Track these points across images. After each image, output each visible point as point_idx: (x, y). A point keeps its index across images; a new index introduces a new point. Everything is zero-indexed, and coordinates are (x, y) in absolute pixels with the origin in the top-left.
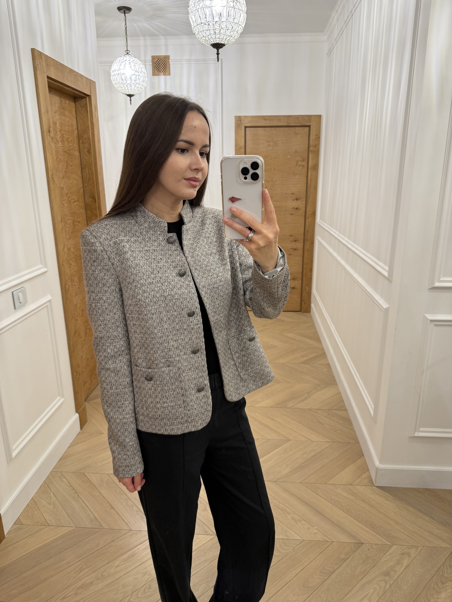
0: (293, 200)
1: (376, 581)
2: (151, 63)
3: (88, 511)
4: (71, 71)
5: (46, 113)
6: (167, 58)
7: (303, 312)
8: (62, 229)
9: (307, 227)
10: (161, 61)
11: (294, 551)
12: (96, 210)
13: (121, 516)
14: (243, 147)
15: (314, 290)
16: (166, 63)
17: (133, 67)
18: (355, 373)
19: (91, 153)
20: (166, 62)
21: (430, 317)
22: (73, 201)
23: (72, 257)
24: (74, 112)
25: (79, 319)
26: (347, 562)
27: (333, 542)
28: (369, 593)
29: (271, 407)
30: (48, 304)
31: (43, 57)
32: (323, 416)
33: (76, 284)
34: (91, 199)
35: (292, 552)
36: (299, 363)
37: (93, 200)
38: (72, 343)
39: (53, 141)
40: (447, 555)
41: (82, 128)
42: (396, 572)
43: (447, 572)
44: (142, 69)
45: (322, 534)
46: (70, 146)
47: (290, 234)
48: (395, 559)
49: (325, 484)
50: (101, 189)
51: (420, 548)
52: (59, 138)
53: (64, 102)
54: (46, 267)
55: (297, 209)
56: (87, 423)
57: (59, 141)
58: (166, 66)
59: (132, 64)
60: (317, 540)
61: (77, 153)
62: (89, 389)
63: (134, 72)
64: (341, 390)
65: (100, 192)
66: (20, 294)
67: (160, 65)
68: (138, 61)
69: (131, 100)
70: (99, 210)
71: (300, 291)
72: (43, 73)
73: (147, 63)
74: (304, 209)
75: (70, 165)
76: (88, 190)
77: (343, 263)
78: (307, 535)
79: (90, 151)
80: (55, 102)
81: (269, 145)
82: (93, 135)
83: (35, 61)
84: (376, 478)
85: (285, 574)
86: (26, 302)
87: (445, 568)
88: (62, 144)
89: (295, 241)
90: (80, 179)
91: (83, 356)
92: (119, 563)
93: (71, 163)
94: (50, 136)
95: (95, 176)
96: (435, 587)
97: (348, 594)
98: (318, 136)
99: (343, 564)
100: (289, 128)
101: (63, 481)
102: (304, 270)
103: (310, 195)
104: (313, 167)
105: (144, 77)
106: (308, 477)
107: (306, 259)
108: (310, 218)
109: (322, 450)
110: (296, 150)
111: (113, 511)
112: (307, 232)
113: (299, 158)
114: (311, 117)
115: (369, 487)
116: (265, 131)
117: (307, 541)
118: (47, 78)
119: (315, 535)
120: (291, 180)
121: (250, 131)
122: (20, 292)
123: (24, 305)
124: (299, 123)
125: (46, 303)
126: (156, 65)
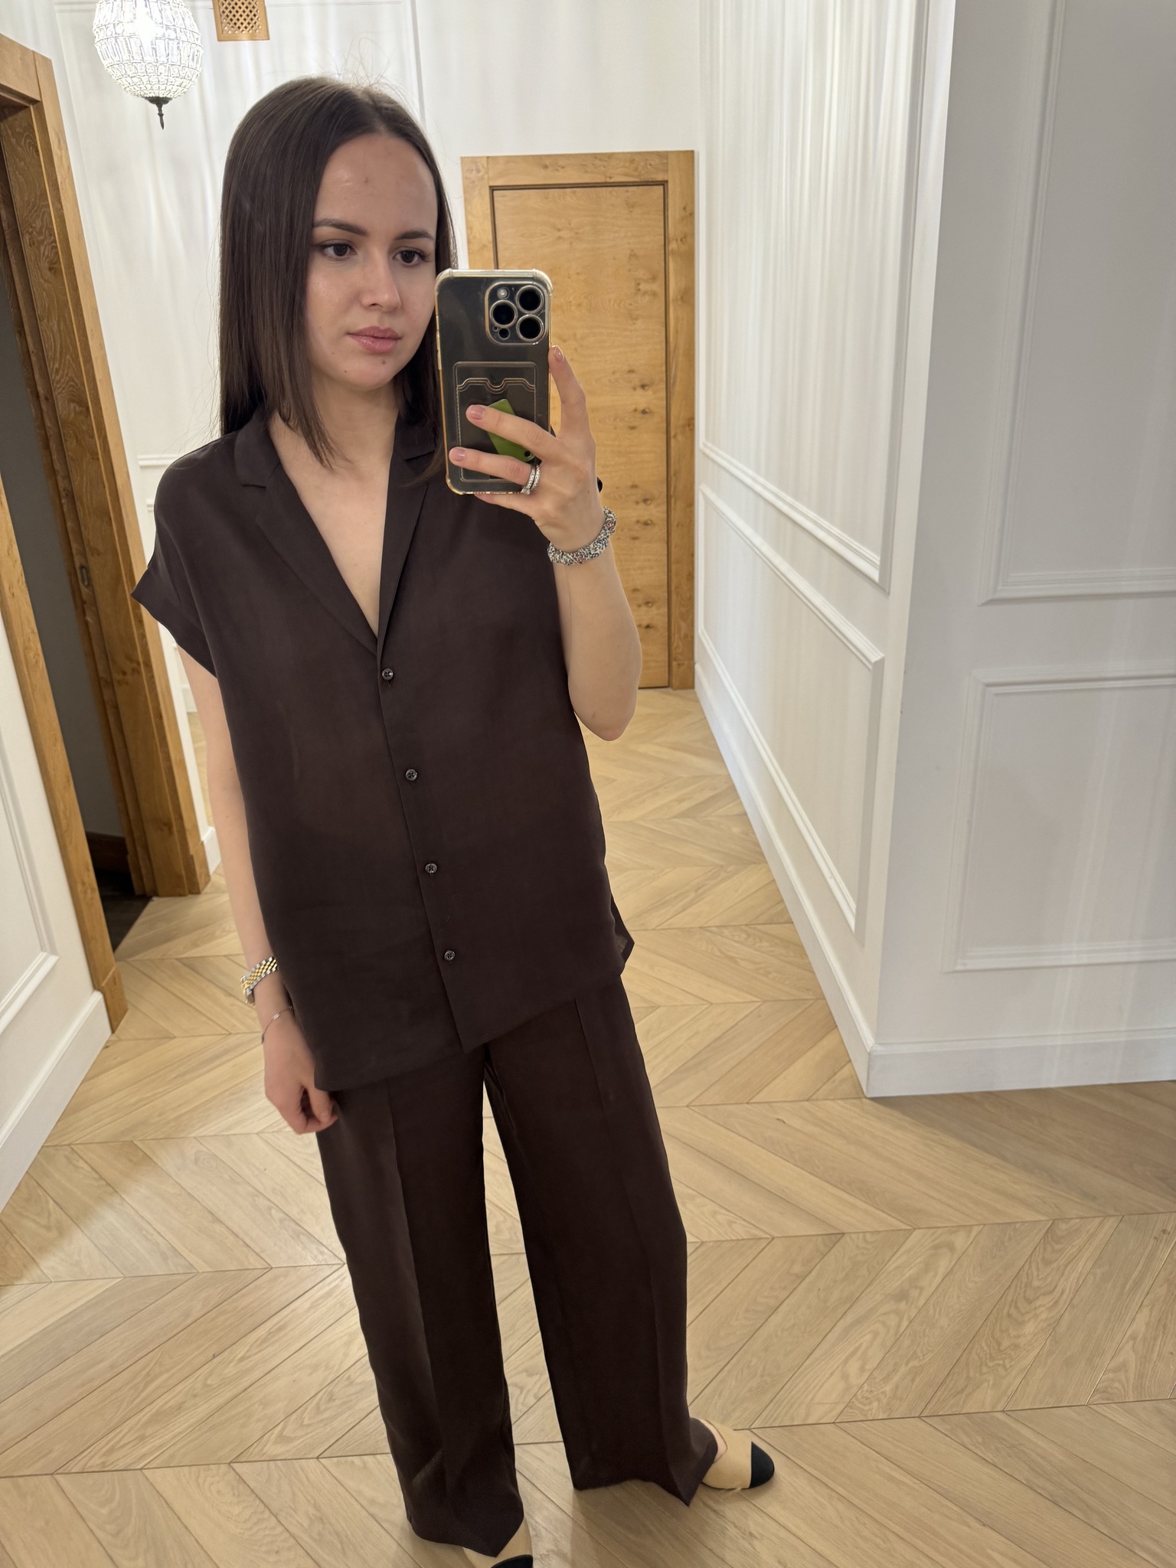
0: (635, 389)
1: (876, 1315)
2: (210, 4)
3: (152, 1235)
7: (675, 689)
9: (673, 459)
12: (93, 437)
15: (700, 630)
16: (253, 3)
17: (156, 15)
19: (61, 269)
21: (986, 676)
26: (807, 1280)
27: (773, 1239)
28: (861, 1345)
32: (737, 942)
34: (72, 405)
36: (669, 819)
37: (81, 409)
40: (1037, 1239)
41: (26, 199)
42: (922, 1289)
43: (1038, 1275)
44: (183, 19)
45: (747, 1224)
47: (631, 484)
48: (918, 1260)
49: (747, 1103)
51: (976, 1230)
55: (644, 412)
56: (127, 1014)
58: (254, 11)
59: (154, 7)
60: (734, 1238)
63: (161, 31)
64: (776, 874)
67: (237, 8)
69: (161, 115)
71: (667, 634)
73: (198, 4)
74: (664, 412)
78: (713, 1231)
79: (55, 266)
81: (560, 238)
82: (61, 219)
84: (868, 1079)
87: (1034, 1265)
89: (645, 501)
92: (245, 1350)
95: (80, 340)
96: (1013, 1311)
97: (811, 1354)
98: (687, 209)
99: (800, 1287)
100: (610, 189)
101: (76, 1167)
102: (673, 577)
103: (675, 376)
104: (679, 297)
105: (194, 45)
106: (706, 1090)
107: (675, 547)
108: (680, 437)
109: (736, 1022)
110: (632, 251)
111: (218, 1228)
112: (675, 475)
113: (641, 274)
114: (667, 158)
115: (855, 1101)
116: (547, 198)
117: (711, 1244)
119: (729, 1226)
120: (626, 333)
121: (505, 199)
124: (637, 174)
126: (227, 8)
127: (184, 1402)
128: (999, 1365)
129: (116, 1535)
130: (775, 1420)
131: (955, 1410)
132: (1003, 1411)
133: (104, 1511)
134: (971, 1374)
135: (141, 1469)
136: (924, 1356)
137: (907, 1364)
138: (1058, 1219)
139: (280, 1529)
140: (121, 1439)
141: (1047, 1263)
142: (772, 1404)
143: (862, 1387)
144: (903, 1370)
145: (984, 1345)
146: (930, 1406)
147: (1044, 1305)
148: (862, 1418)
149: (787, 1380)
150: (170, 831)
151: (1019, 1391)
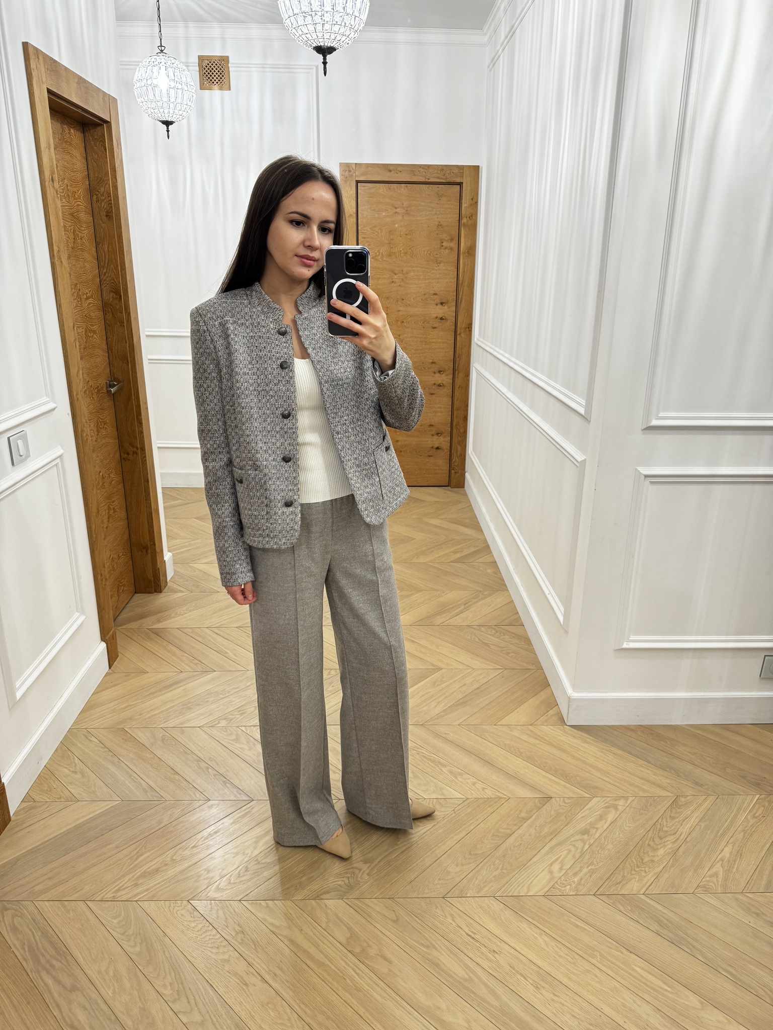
0: (437, 305)
1: (569, 842)
2: (197, 68)
3: (137, 779)
4: (81, 80)
5: (47, 150)
6: (225, 60)
7: (452, 488)
8: (75, 340)
9: (458, 348)
10: (214, 65)
11: (455, 812)
12: (122, 313)
13: (191, 782)
14: (355, 215)
15: (470, 451)
16: (222, 69)
17: (171, 75)
19: (113, 215)
20: (222, 67)
21: (645, 471)
22: (85, 297)
23: (86, 389)
24: (83, 149)
25: (98, 491)
26: (529, 821)
27: (509, 798)
28: (561, 856)
30: (58, 461)
31: (41, 57)
32: (489, 634)
33: (93, 434)
34: (112, 294)
35: (452, 814)
36: (449, 562)
37: (117, 296)
38: (93, 527)
39: (59, 196)
40: (667, 805)
41: (96, 175)
42: (597, 829)
43: (667, 825)
44: (186, 78)
45: (494, 790)
46: (78, 205)
47: (431, 361)
48: (597, 813)
49: (495, 725)
50: (128, 278)
51: (630, 799)
53: (67, 131)
54: (54, 402)
55: (441, 319)
56: (118, 659)
57: (62, 196)
58: (223, 74)
59: (170, 70)
60: (486, 797)
61: (88, 218)
62: (116, 607)
63: (173, 84)
64: (514, 597)
65: (128, 284)
66: (20, 442)
67: (213, 71)
68: (179, 65)
69: (168, 131)
70: (125, 313)
71: (449, 453)
72: (42, 84)
73: (191, 68)
74: (453, 319)
75: (78, 237)
76: (107, 279)
77: (517, 401)
78: (473, 792)
79: (110, 214)
81: (396, 212)
82: (115, 187)
83: (30, 62)
84: (568, 713)
85: (442, 841)
86: (28, 456)
87: (664, 821)
88: (67, 201)
89: (440, 372)
90: (95, 261)
92: (195, 843)
93: (80, 235)
94: (53, 187)
95: (119, 257)
97: (531, 860)
98: (474, 200)
99: (525, 824)
100: (428, 185)
101: (89, 740)
102: (455, 419)
103: (462, 297)
104: (466, 251)
105: (192, 93)
106: (471, 716)
107: (457, 400)
108: (462, 335)
109: (488, 680)
110: (440, 222)
111: (177, 777)
112: (458, 357)
113: (445, 236)
114: (463, 169)
115: (559, 727)
116: (390, 189)
117: (472, 799)
118: (48, 92)
119: (483, 790)
120: (433, 271)
121: (366, 188)
122: (19, 438)
123: (25, 459)
124: (444, 177)
125: (56, 460)
126: (207, 71)
128: (642, 870)
129: (123, 934)
130: (509, 893)
131: (615, 892)
132: (643, 894)
134: (625, 874)
135: (136, 901)
136: (598, 864)
137: (588, 867)
138: (680, 796)
139: (219, 936)
140: (123, 886)
141: (672, 818)
142: (508, 885)
143: (560, 878)
144: (585, 870)
145: (633, 860)
146: (601, 890)
147: (670, 841)
148: (560, 894)
149: (516, 872)
150: (147, 552)
151: (653, 884)
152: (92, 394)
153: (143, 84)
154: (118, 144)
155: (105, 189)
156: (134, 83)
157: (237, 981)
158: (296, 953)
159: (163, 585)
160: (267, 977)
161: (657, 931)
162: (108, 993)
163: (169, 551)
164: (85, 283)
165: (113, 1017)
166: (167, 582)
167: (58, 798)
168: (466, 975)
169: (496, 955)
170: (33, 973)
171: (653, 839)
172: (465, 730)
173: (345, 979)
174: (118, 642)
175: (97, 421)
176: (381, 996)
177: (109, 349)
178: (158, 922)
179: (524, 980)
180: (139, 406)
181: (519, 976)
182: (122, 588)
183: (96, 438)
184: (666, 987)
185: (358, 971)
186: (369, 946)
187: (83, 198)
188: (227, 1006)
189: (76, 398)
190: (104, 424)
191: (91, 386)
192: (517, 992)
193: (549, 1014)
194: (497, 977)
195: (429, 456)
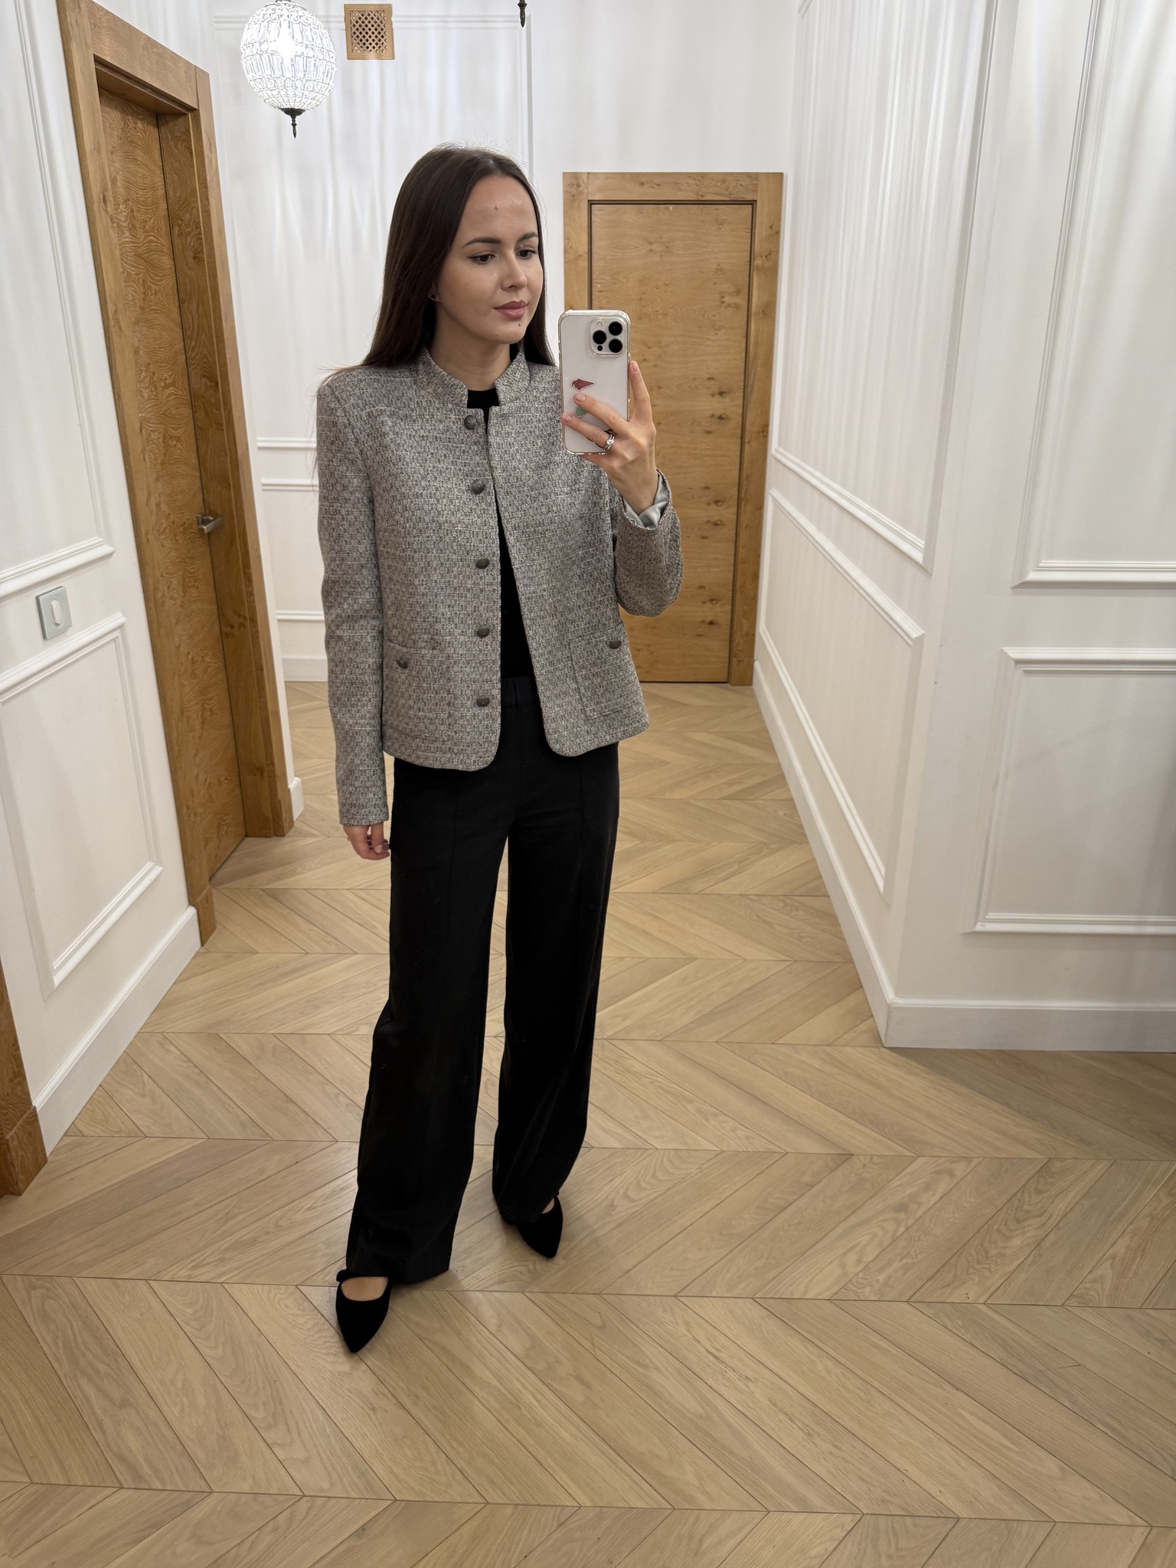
0: (713, 395)
1: (876, 1221)
2: (343, 25)
3: (233, 1108)
4: (151, 43)
5: (96, 153)
6: (385, 11)
7: (733, 685)
8: (143, 451)
9: (745, 465)
10: (369, 18)
11: (702, 1171)
12: (219, 410)
13: (311, 1115)
14: (586, 256)
15: (762, 628)
16: (382, 26)
17: (298, 35)
18: (848, 807)
19: (204, 258)
20: (382, 23)
21: (1016, 653)
22: (162, 384)
23: (164, 526)
24: (157, 154)
25: (185, 683)
26: (816, 1188)
27: (787, 1153)
28: (860, 1242)
29: (653, 893)
30: (117, 633)
31: (83, 7)
32: (774, 909)
33: (176, 595)
34: (204, 380)
35: (698, 1174)
36: (719, 799)
37: (212, 384)
38: (175, 735)
39: (115, 225)
40: (1032, 1173)
41: (178, 195)
42: (920, 1204)
43: (1029, 1202)
44: (321, 40)
45: (765, 1141)
46: (151, 241)
47: (703, 485)
48: (922, 1181)
49: (772, 1044)
50: (228, 356)
51: (975, 1162)
52: (123, 219)
53: (132, 125)
54: (111, 544)
55: (721, 418)
56: (215, 933)
57: (125, 227)
58: (382, 33)
59: (296, 27)
60: (750, 1150)
61: (166, 261)
62: (216, 857)
63: (301, 49)
64: (817, 854)
65: (228, 361)
66: (54, 603)
67: (367, 29)
68: (310, 20)
69: (294, 125)
70: (224, 409)
71: (729, 630)
72: (85, 46)
73: (333, 25)
74: (740, 418)
75: (151, 291)
76: (197, 358)
77: (829, 546)
78: (731, 1142)
79: (200, 255)
80: (110, 124)
81: (651, 250)
82: (207, 213)
83: (66, 14)
84: (887, 1029)
85: (679, 1212)
86: (68, 625)
87: (1026, 1195)
88: (132, 235)
89: (717, 502)
90: (178, 330)
91: (198, 775)
92: (312, 1202)
93: (154, 287)
94: (106, 211)
95: (215, 322)
96: (1003, 1228)
97: (813, 1246)
98: (774, 228)
99: (809, 1193)
100: (702, 206)
101: (168, 1050)
102: (739, 576)
103: (753, 384)
104: (761, 310)
105: (329, 63)
106: (734, 1031)
107: (743, 547)
108: (753, 443)
109: (767, 976)
110: (719, 265)
111: (291, 1107)
112: (746, 479)
113: (726, 287)
114: (757, 179)
115: (872, 1049)
116: (642, 213)
117: (730, 1153)
118: (95, 61)
119: (747, 1140)
120: (708, 343)
121: (603, 212)
122: (53, 598)
123: (64, 631)
124: (727, 193)
125: (115, 632)
126: (357, 29)
127: (259, 1237)
128: (985, 1268)
129: (199, 1330)
130: (775, 1293)
131: (940, 1299)
132: (984, 1303)
133: (190, 1311)
134: (958, 1273)
135: (221, 1283)
136: (916, 1255)
137: (901, 1260)
138: (1054, 1159)
140: (204, 1260)
141: (1038, 1192)
142: (774, 1281)
143: (857, 1274)
144: (896, 1265)
145: (973, 1252)
146: (918, 1294)
147: (1032, 1225)
148: (855, 1298)
149: (790, 1263)
150: (262, 775)
151: (1001, 1289)
152: (175, 535)
153: (255, 52)
154: (210, 145)
155: (191, 216)
156: (242, 49)
157: (362, 1404)
158: (450, 1367)
159: (286, 825)
160: (405, 1400)
161: (1001, 1359)
162: (173, 1412)
163: (296, 776)
164: (162, 362)
165: (179, 1447)
166: (292, 822)
167: (117, 1132)
168: (701, 1411)
169: (750, 1384)
170: (68, 1379)
171: (1006, 1221)
172: (726, 1051)
173: (519, 1407)
174: (216, 906)
175: (183, 577)
176: (571, 1434)
177: (201, 465)
178: (251, 1315)
179: (789, 1422)
180: (246, 554)
181: (782, 1417)
182: (225, 828)
183: (182, 602)
184: (1007, 1443)
185: (539, 1396)
186: (558, 1362)
187: (158, 231)
188: (344, 1440)
189: (145, 540)
190: (195, 580)
191: (173, 522)
192: (777, 1439)
193: (824, 1475)
194: (749, 1416)
195: (698, 635)
